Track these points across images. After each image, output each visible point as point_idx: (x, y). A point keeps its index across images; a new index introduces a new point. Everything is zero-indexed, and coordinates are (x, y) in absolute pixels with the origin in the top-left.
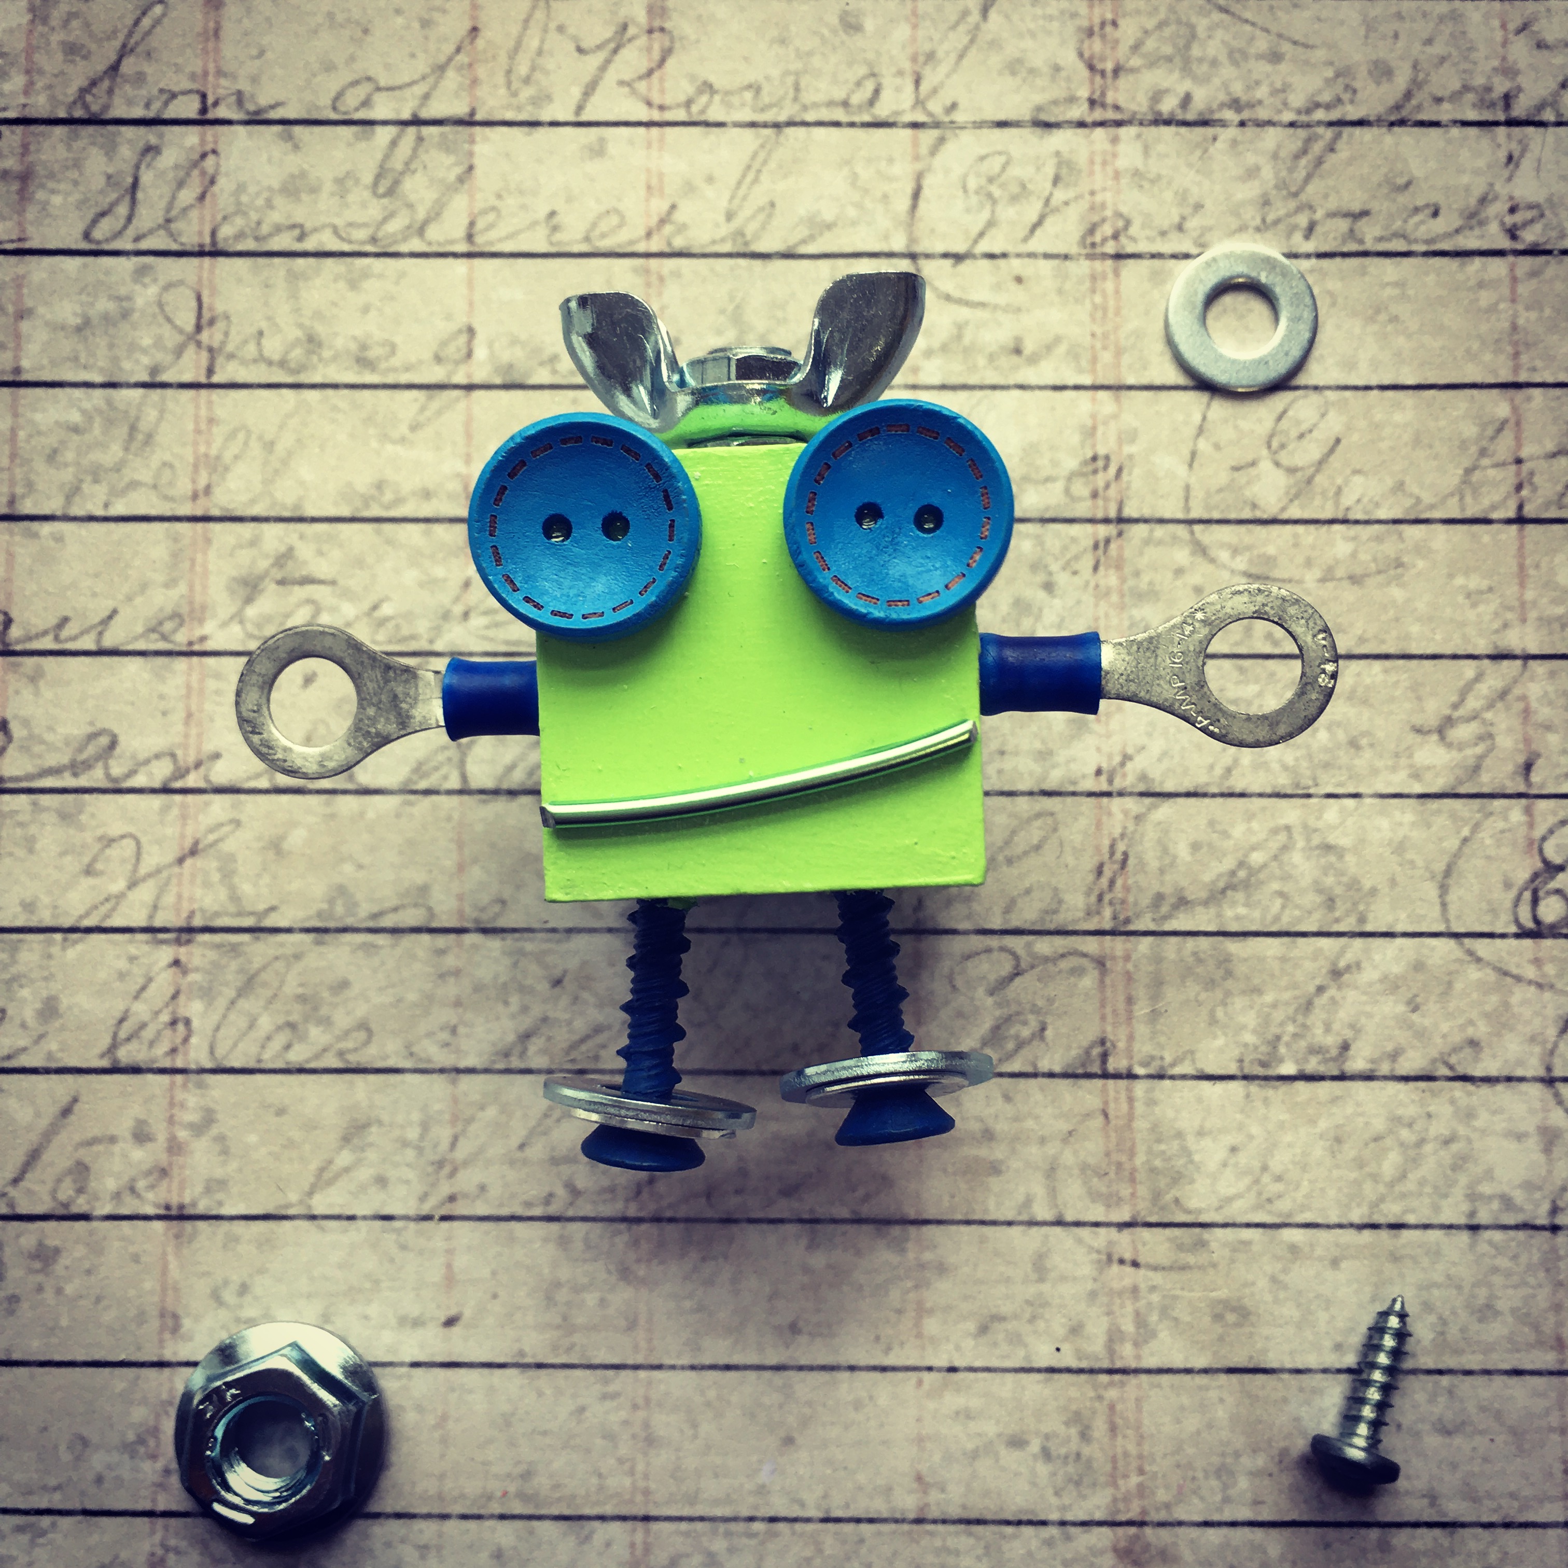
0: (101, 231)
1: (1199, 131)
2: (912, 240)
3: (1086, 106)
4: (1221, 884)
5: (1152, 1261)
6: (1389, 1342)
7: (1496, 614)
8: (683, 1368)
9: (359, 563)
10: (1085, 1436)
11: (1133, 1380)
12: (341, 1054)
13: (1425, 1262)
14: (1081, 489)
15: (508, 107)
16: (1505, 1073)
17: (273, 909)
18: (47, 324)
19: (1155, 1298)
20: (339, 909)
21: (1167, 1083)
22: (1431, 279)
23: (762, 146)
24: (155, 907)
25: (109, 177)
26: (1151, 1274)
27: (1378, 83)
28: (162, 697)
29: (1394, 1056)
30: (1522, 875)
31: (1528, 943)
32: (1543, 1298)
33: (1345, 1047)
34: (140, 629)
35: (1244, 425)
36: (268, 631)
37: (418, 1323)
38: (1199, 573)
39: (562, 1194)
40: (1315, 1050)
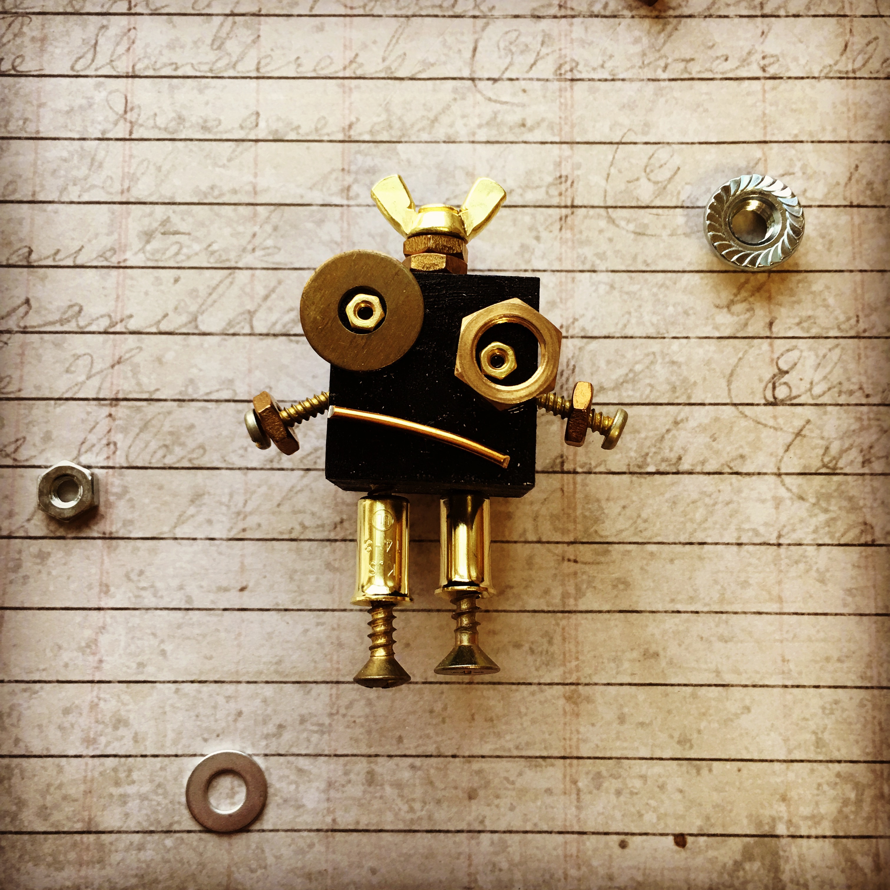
0: (78, 67)
1: (612, 20)
2: (473, 71)
3: (557, 8)
4: (621, 380)
5: (584, 560)
9: (202, 224)
10: (550, 643)
11: (573, 616)
12: (190, 460)
13: (716, 561)
14: (554, 192)
15: (276, 8)
16: (757, 471)
17: (157, 390)
18: (52, 110)
19: (585, 577)
20: (190, 390)
21: (593, 476)
22: (724, 91)
23: (400, 26)
24: (100, 388)
25: (84, 40)
26: (583, 566)
28: (104, 288)
29: (703, 463)
30: (768, 376)
31: (770, 408)
32: (772, 578)
33: (680, 458)
34: (94, 255)
35: (633, 161)
36: (158, 256)
37: (226, 590)
38: (611, 232)
39: (298, 528)
40: (663, 460)
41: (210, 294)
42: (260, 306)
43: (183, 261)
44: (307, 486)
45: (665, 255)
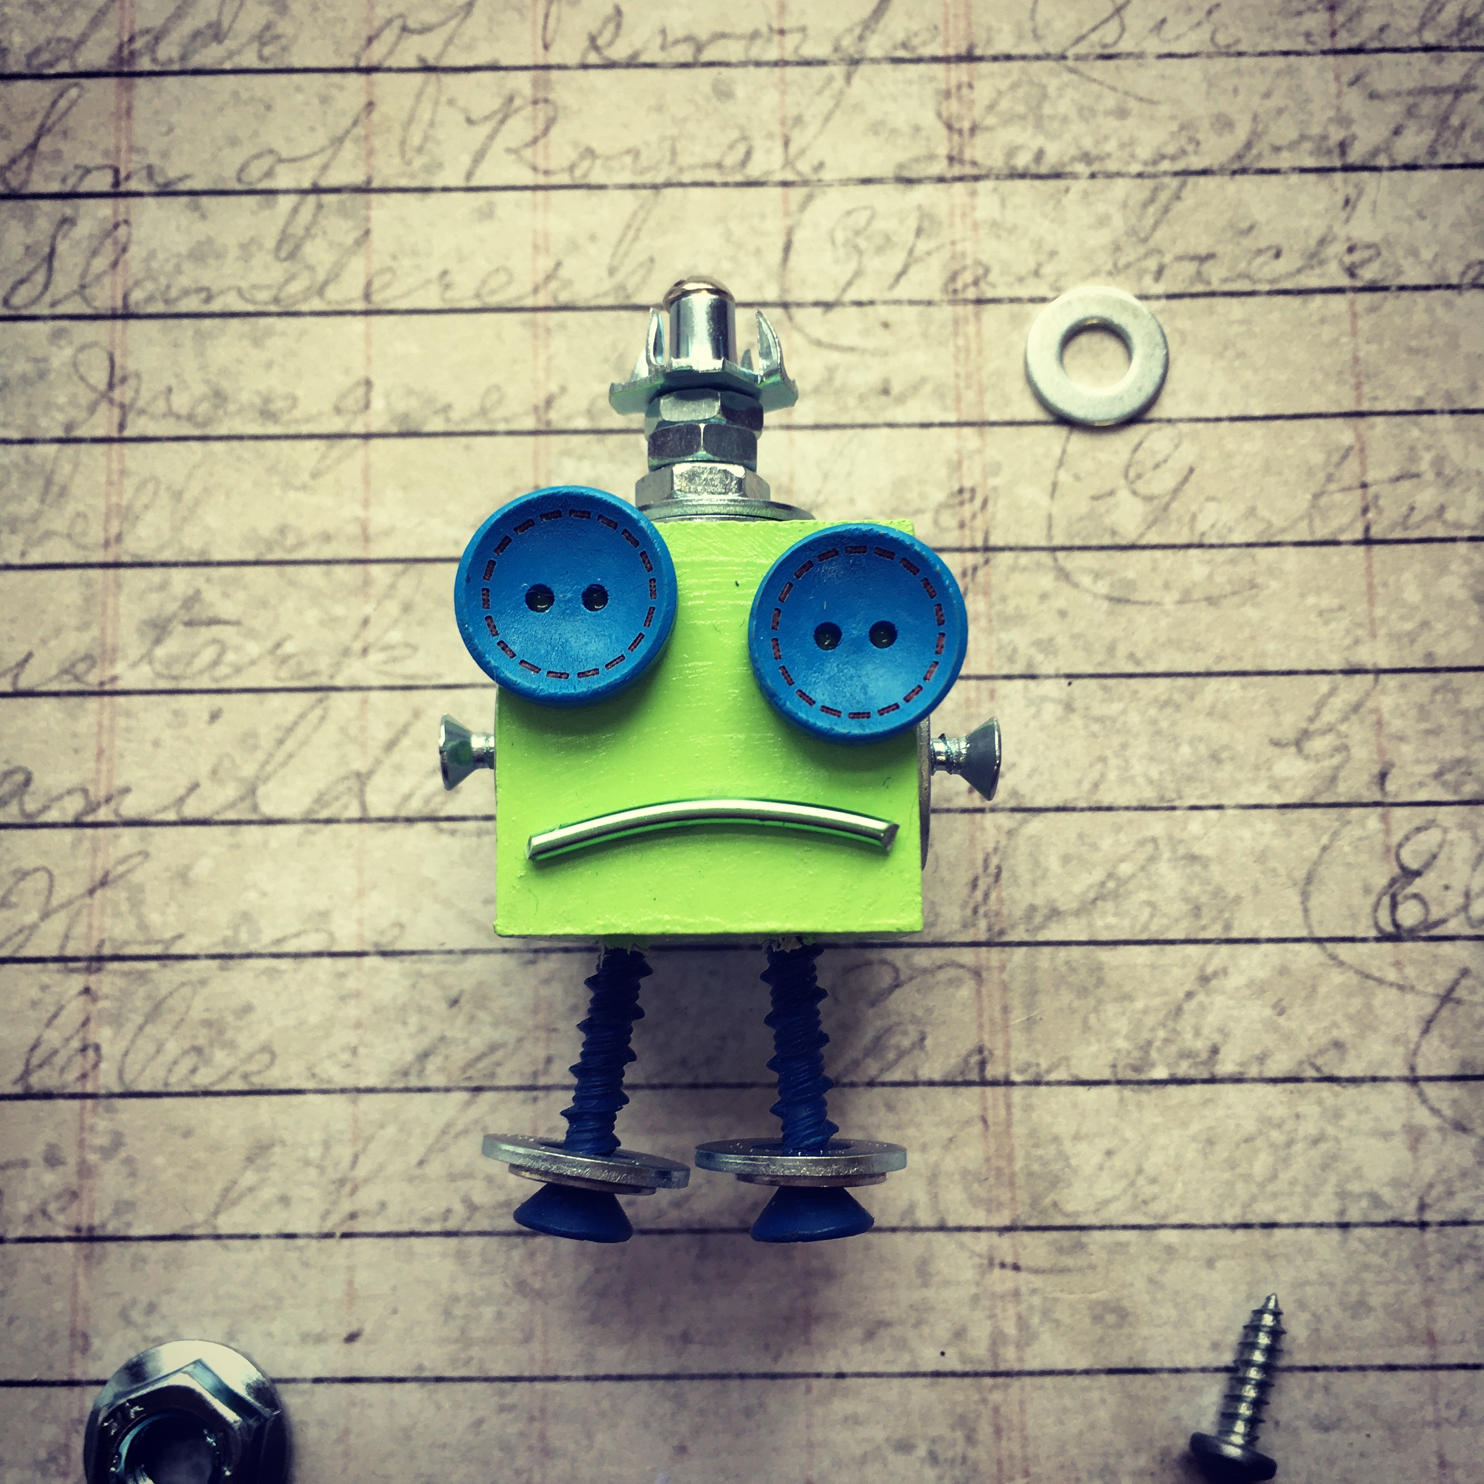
0: (19, 299)
1: (1052, 184)
2: (784, 290)
3: (944, 163)
4: (1092, 895)
5: (1031, 1264)
6: (1264, 1340)
7: (1348, 631)
8: (578, 1379)
9: (264, 604)
10: (970, 1439)
11: (1016, 1384)
12: (245, 1076)
13: (1299, 1261)
14: (949, 520)
15: (403, 175)
16: (1370, 1073)
17: (180, 937)
19: (1036, 1300)
20: (244, 936)
21: (1043, 1089)
22: (1275, 316)
23: (642, 207)
24: (67, 937)
25: (28, 248)
26: (1032, 1277)
27: (1220, 135)
28: (74, 735)
29: (1262, 1059)
30: (1381, 881)
31: (1388, 946)
32: (1414, 1294)
33: (1215, 1051)
34: (53, 671)
35: (1103, 457)
36: (176, 670)
37: (320, 1339)
38: (1064, 597)
39: (459, 1209)
40: (1185, 1054)
41: (281, 742)
42: (378, 762)
43: (227, 677)
44: (476, 1122)
45: (1170, 641)
